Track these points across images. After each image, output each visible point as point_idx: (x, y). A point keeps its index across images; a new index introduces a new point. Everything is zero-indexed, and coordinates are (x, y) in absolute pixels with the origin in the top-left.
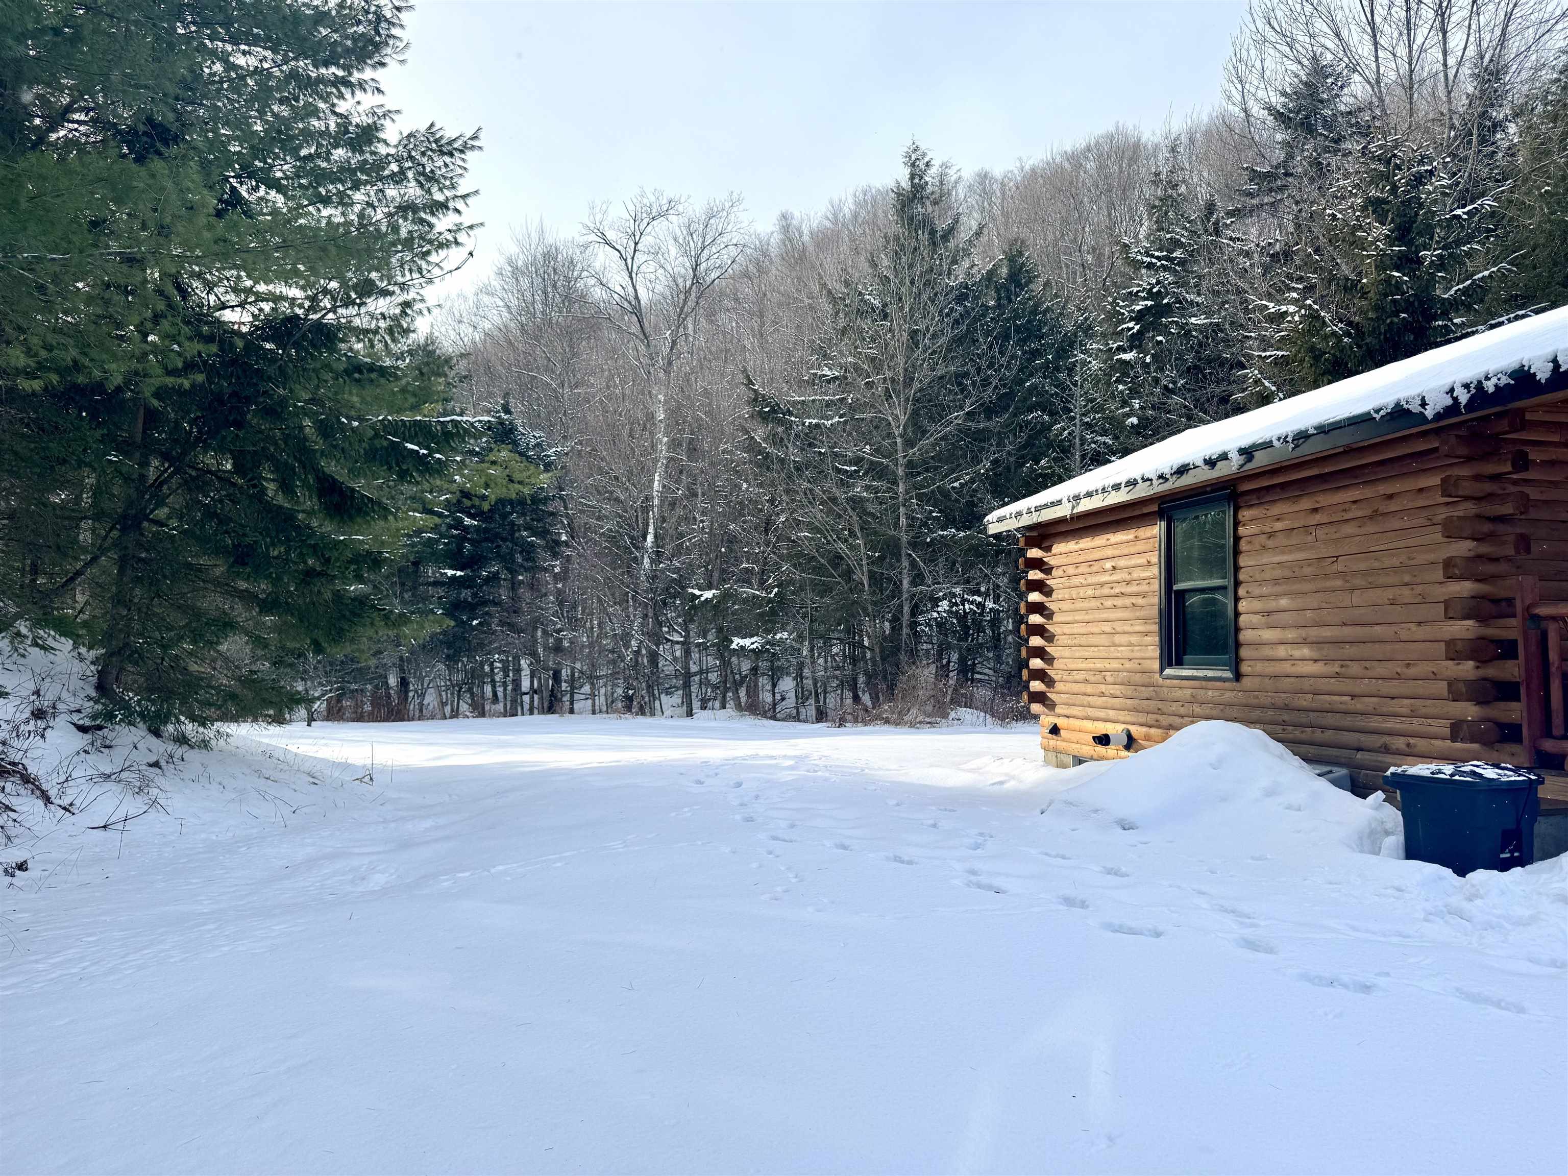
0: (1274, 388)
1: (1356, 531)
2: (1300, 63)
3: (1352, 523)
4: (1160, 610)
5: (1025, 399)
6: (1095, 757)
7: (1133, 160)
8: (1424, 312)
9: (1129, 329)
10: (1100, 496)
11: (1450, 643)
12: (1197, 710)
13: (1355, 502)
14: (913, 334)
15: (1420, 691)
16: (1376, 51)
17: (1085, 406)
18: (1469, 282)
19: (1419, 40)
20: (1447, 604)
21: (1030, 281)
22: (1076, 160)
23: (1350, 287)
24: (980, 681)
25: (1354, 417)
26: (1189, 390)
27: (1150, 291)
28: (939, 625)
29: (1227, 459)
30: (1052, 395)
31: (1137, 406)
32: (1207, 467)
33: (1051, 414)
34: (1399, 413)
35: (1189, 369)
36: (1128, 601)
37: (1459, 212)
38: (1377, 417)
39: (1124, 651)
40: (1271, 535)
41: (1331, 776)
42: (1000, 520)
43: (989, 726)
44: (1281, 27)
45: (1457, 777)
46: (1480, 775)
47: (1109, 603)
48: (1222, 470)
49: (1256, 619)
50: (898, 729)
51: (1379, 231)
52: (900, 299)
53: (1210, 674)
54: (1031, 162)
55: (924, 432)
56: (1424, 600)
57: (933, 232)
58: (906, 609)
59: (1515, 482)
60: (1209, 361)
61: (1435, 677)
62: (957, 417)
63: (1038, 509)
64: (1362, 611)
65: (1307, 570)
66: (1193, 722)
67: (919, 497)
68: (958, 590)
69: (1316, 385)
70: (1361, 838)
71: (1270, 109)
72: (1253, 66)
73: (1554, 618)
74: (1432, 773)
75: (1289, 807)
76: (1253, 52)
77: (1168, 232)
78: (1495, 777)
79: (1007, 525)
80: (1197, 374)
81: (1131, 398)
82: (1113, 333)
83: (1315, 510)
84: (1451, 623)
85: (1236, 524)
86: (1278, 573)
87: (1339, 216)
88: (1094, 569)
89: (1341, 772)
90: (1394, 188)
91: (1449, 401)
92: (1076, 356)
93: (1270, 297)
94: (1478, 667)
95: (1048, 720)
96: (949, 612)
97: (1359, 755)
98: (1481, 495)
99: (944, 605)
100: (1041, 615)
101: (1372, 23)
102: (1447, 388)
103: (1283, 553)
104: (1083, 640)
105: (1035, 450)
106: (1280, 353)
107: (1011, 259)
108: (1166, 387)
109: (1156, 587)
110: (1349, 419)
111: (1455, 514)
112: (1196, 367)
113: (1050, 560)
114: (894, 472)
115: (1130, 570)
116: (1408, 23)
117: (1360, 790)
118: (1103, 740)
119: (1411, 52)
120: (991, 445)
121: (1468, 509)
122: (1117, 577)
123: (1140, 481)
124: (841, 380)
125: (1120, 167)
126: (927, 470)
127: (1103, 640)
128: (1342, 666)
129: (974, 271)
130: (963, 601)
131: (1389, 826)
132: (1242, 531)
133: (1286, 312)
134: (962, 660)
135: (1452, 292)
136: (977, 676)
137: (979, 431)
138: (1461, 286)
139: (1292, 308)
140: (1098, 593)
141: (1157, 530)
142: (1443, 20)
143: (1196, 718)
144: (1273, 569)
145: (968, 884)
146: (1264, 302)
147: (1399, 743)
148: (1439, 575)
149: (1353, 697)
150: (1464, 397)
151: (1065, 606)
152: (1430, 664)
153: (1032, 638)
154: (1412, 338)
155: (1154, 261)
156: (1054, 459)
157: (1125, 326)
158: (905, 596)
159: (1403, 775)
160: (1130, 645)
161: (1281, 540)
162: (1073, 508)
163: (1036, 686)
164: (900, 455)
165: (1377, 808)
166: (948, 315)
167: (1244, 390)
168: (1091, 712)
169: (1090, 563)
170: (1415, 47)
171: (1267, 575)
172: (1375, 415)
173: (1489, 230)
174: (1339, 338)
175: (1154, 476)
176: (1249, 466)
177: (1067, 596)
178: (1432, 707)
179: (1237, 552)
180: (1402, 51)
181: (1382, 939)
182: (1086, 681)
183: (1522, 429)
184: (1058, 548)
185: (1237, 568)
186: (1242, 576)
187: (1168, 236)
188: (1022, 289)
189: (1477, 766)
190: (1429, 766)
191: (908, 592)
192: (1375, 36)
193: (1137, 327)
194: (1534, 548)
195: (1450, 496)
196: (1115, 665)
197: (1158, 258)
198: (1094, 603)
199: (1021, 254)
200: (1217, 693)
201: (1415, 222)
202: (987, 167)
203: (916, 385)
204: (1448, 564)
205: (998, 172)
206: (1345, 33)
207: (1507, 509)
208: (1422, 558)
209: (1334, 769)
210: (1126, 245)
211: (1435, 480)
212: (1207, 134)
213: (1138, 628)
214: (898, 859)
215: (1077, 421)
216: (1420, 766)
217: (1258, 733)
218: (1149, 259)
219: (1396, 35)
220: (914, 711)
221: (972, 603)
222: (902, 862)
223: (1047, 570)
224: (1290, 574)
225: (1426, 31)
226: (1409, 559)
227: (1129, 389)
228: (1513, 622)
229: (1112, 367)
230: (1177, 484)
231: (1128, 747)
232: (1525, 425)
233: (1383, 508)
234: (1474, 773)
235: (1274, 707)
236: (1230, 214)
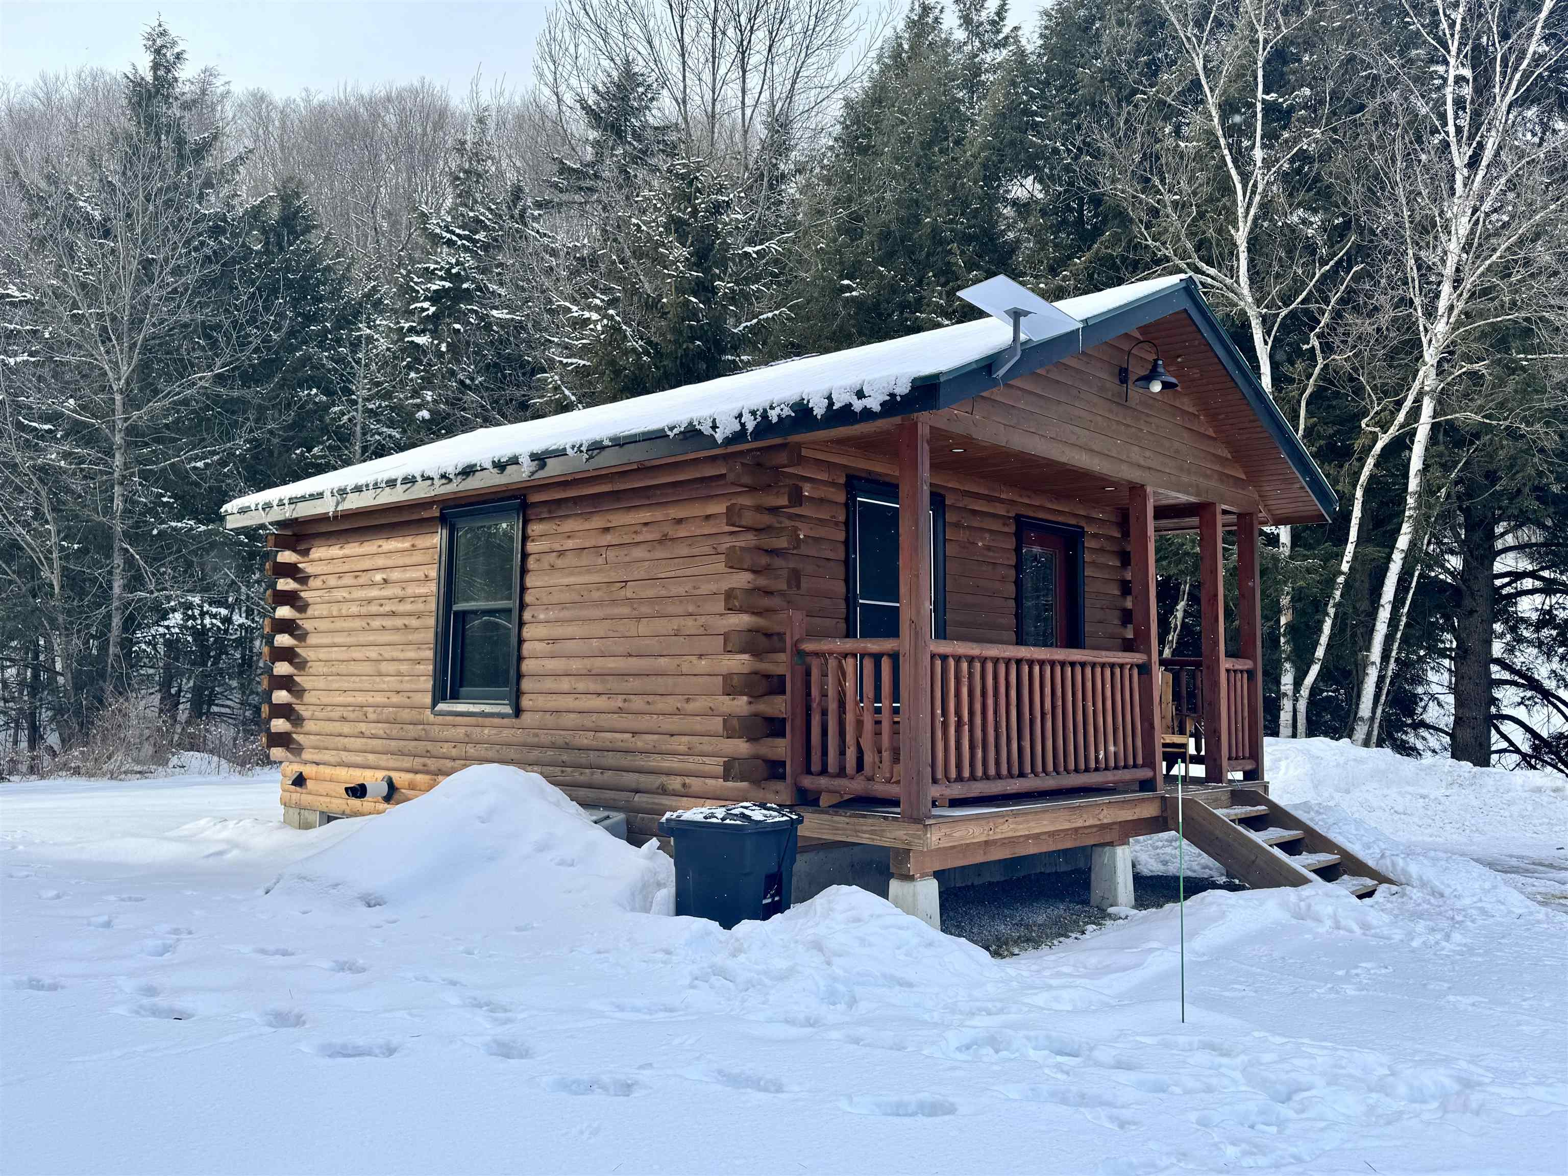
0: (573, 398)
1: (647, 555)
2: (612, 60)
3: (643, 546)
4: (437, 634)
5: (295, 370)
6: (348, 811)
7: (439, 125)
8: (717, 343)
9: (423, 310)
10: (371, 493)
11: (727, 677)
12: (471, 750)
13: (646, 524)
14: (147, 264)
15: (698, 728)
16: (684, 70)
17: (370, 390)
18: (755, 321)
19: (722, 71)
20: (726, 636)
21: (308, 229)
22: (375, 108)
23: (652, 305)
24: (220, 715)
25: (649, 432)
26: (487, 389)
27: (448, 271)
28: (169, 644)
29: (518, 463)
30: (329, 371)
31: (429, 398)
32: (496, 470)
33: (328, 392)
34: (691, 433)
35: (488, 366)
36: (399, 622)
37: (749, 249)
38: (671, 434)
39: (391, 682)
40: (561, 553)
41: (608, 822)
42: (243, 511)
43: (224, 774)
44: (595, 16)
45: (728, 821)
46: (748, 818)
47: (376, 623)
48: (513, 476)
49: (540, 647)
50: (93, 783)
51: (680, 252)
52: (129, 215)
53: (488, 709)
54: (321, 97)
55: (156, 392)
56: (706, 632)
57: (180, 142)
58: (116, 621)
59: (791, 517)
60: (509, 358)
61: (711, 712)
62: (203, 378)
63: (293, 501)
64: (647, 641)
65: (596, 595)
66: (465, 766)
67: (144, 475)
68: (197, 600)
69: (614, 399)
70: (633, 894)
71: (582, 102)
72: (566, 50)
73: (816, 654)
74: (705, 818)
75: (562, 863)
76: (567, 34)
77: (472, 210)
78: (762, 818)
79: (252, 518)
80: (496, 373)
81: (423, 388)
82: (406, 312)
83: (606, 530)
84: (729, 656)
85: (525, 538)
86: (566, 597)
87: (644, 228)
88: (361, 581)
89: (618, 817)
90: (695, 212)
91: (737, 427)
92: (359, 329)
93: (574, 301)
94: (750, 703)
95: (294, 768)
96: (182, 627)
97: (637, 798)
98: (762, 526)
99: (176, 618)
100: (291, 635)
101: (681, 40)
102: (736, 413)
103: (571, 574)
104: (342, 668)
105: (304, 434)
106: (582, 362)
107: (285, 200)
108: (462, 382)
109: (433, 606)
110: (644, 433)
111: (737, 544)
112: (496, 365)
113: (308, 568)
114: (107, 439)
115: (404, 585)
116: (714, 51)
117: (635, 837)
118: (358, 791)
119: (714, 80)
120: (248, 419)
121: (748, 540)
122: (388, 592)
123: (419, 479)
124: (35, 307)
125: (425, 130)
126: (158, 441)
127: (367, 668)
128: (625, 700)
129: (235, 202)
130: (203, 614)
131: (661, 877)
132: (531, 547)
133: (589, 319)
134: (197, 691)
135: (741, 328)
136: (215, 709)
137: (232, 400)
138: (748, 324)
139: (595, 316)
140: (364, 610)
141: (437, 539)
142: (743, 58)
143: (468, 760)
144: (561, 591)
145: (138, 1011)
146: (567, 304)
147: (675, 783)
148: (720, 606)
149: (634, 733)
150: (750, 426)
151: (323, 625)
152: (708, 699)
153: (278, 664)
154: (705, 366)
155: (454, 238)
156: (330, 448)
157: (419, 305)
158: (116, 604)
159: (678, 821)
160: (399, 674)
161: (570, 560)
162: (338, 504)
163: (279, 725)
164: (119, 416)
165: (651, 857)
166: (196, 249)
167: (543, 397)
168: (346, 756)
169: (357, 574)
170: (718, 77)
171: (555, 598)
172: (669, 433)
173: (773, 274)
174: (639, 355)
175: (435, 475)
176: (541, 474)
177: (325, 613)
178: (707, 745)
179: (524, 571)
180: (707, 76)
181: (647, 1017)
182: (343, 719)
183: (798, 463)
184: (316, 553)
185: (523, 589)
186: (528, 598)
187: (471, 214)
188: (298, 238)
189: (746, 808)
190: (703, 810)
191: (120, 598)
192: (683, 55)
193: (433, 309)
194: (804, 585)
195: (733, 525)
196: (379, 699)
197: (458, 236)
198: (358, 623)
199: (298, 196)
200: (494, 731)
201: (711, 250)
202: (264, 89)
203: (148, 330)
204: (729, 595)
205: (278, 96)
206: (656, 42)
207: (782, 543)
208: (707, 588)
209: (612, 814)
210: (423, 214)
211: (718, 508)
212: (519, 118)
213: (412, 654)
214: (36, 985)
215: (360, 406)
216: (694, 810)
217: (535, 778)
218: (448, 236)
219: (702, 60)
220: (119, 757)
221: (214, 616)
222: (40, 987)
223: (303, 579)
224: (577, 598)
225: (729, 65)
226: (695, 588)
227: (422, 378)
228: (782, 657)
229: (403, 350)
230: (462, 487)
231: (388, 799)
232: (800, 460)
233: (672, 534)
234: (743, 816)
235: (553, 746)
236: (539, 205)
